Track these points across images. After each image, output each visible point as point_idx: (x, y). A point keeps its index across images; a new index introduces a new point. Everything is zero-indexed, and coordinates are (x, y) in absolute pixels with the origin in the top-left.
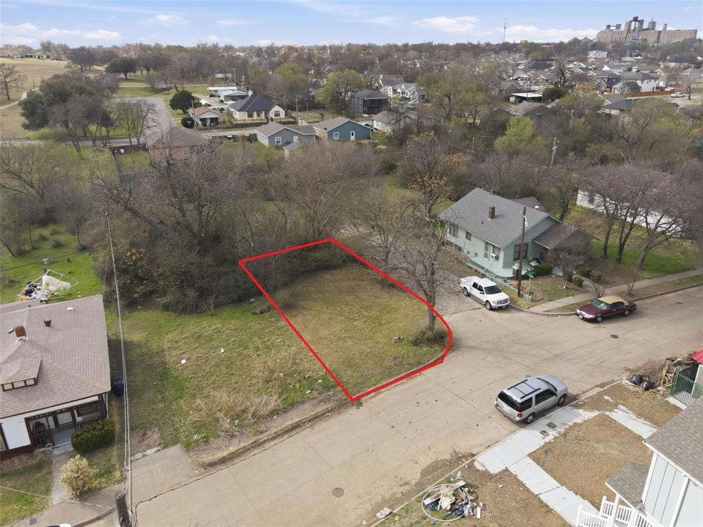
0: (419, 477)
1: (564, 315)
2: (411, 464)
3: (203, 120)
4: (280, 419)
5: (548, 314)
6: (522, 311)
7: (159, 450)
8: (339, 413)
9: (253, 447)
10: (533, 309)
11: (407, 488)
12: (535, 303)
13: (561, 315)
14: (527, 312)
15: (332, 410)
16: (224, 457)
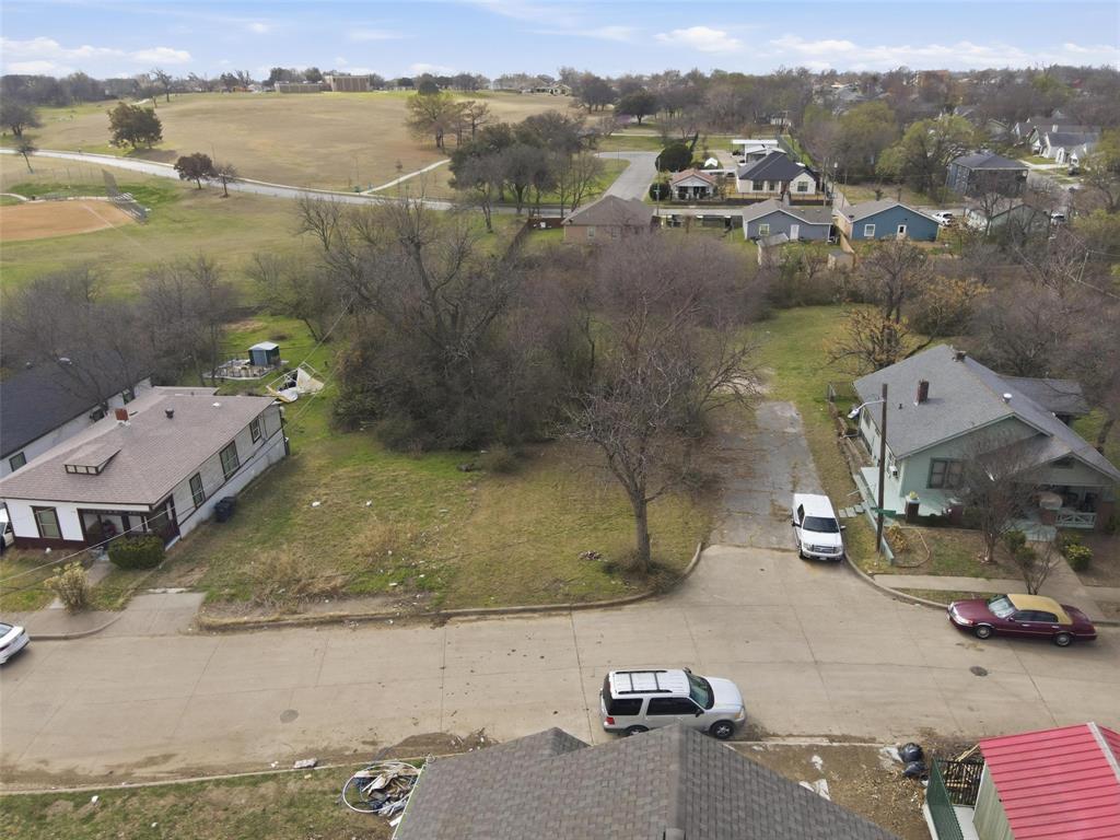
0: (396, 744)
1: (930, 606)
2: (409, 722)
3: (683, 190)
4: (330, 606)
5: (900, 596)
6: (858, 576)
7: (181, 592)
8: (405, 625)
9: (269, 627)
10: (879, 580)
11: (369, 749)
12: (895, 570)
13: (923, 604)
14: (865, 581)
15: (399, 618)
16: (226, 625)
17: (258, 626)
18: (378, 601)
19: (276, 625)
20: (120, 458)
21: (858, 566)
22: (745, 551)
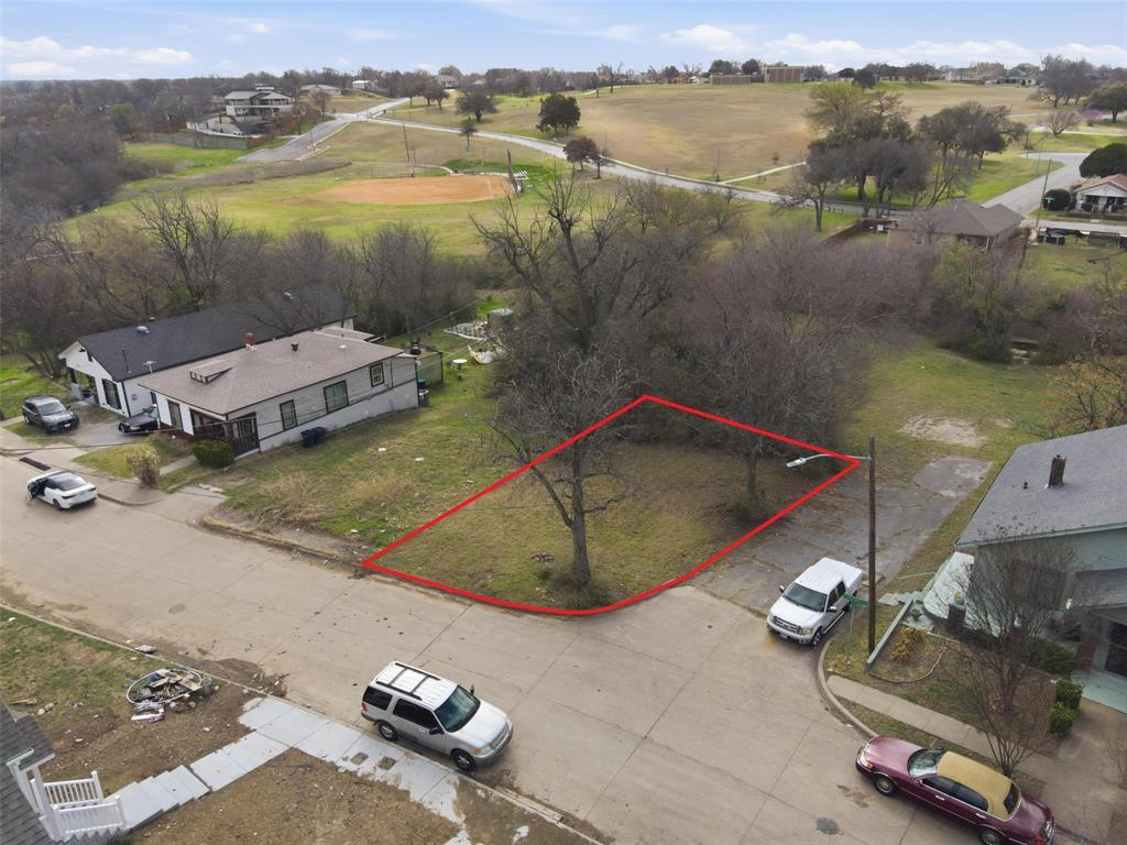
1: (862, 732)
3: (1094, 200)
4: (296, 534)
5: (836, 708)
6: (814, 670)
7: (217, 492)
10: (832, 682)
13: (856, 727)
14: (816, 678)
15: (334, 561)
16: (215, 526)
17: (234, 534)
18: (333, 541)
19: (247, 537)
20: (228, 375)
21: (826, 658)
22: (715, 601)
